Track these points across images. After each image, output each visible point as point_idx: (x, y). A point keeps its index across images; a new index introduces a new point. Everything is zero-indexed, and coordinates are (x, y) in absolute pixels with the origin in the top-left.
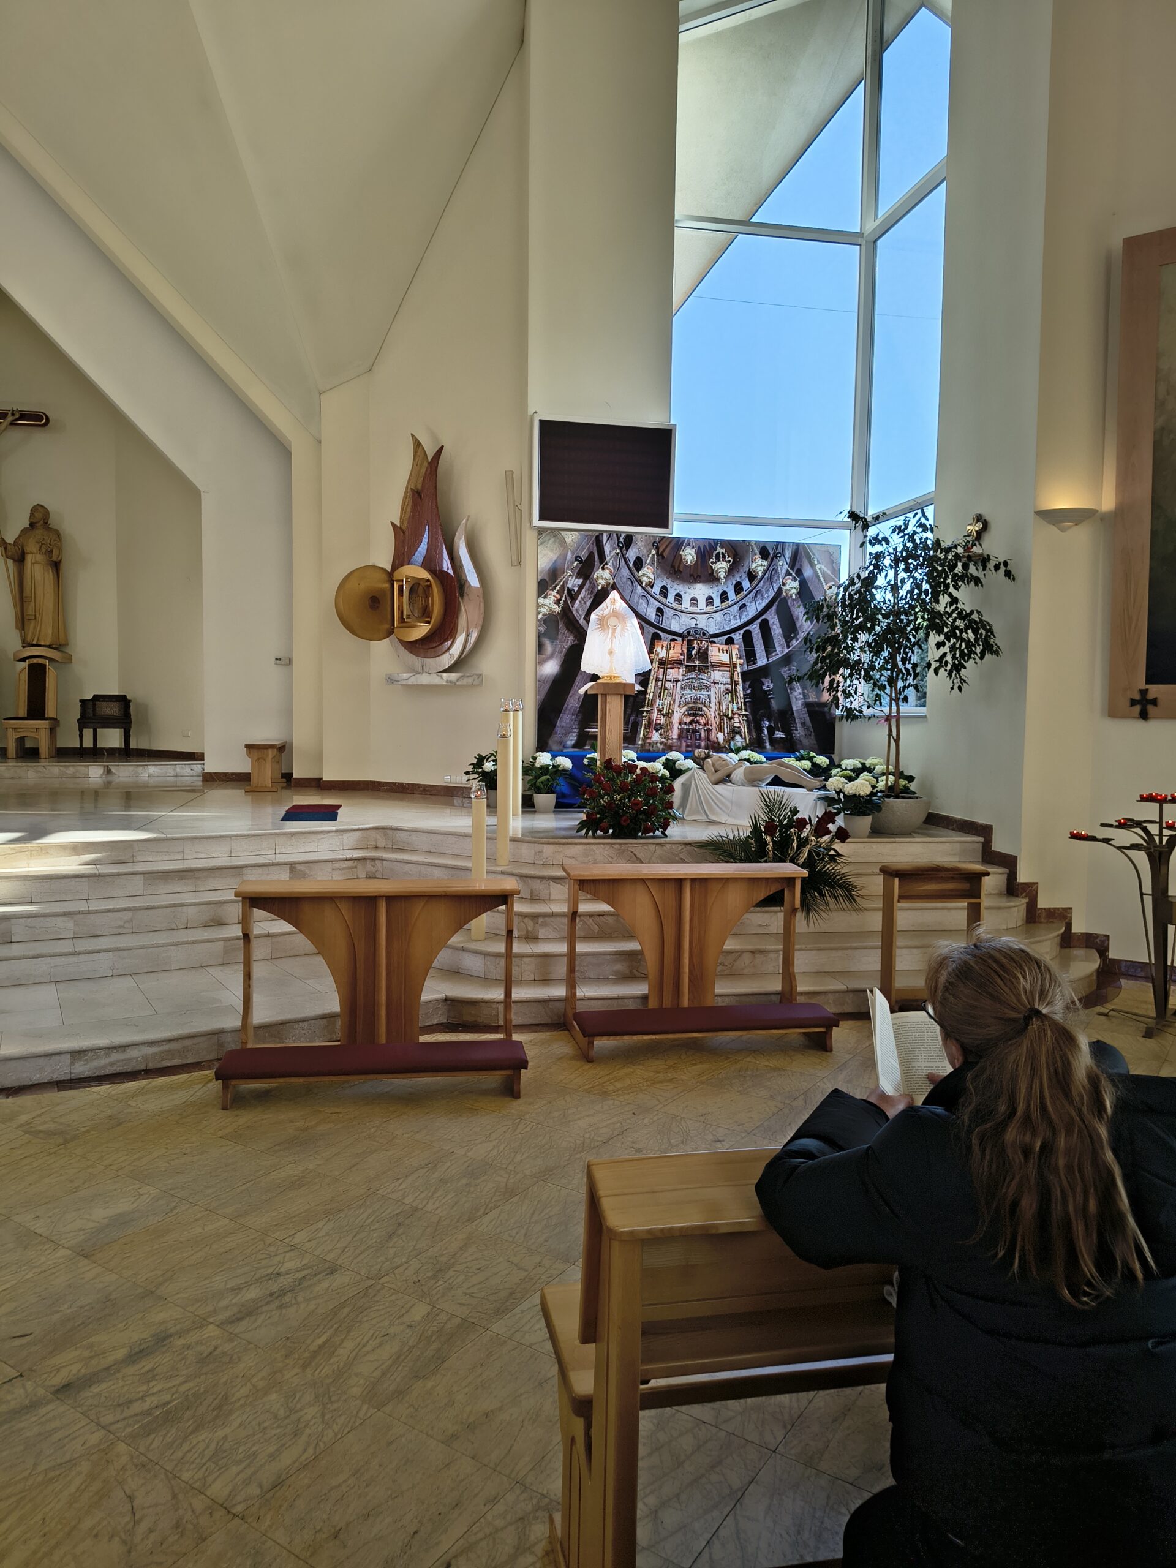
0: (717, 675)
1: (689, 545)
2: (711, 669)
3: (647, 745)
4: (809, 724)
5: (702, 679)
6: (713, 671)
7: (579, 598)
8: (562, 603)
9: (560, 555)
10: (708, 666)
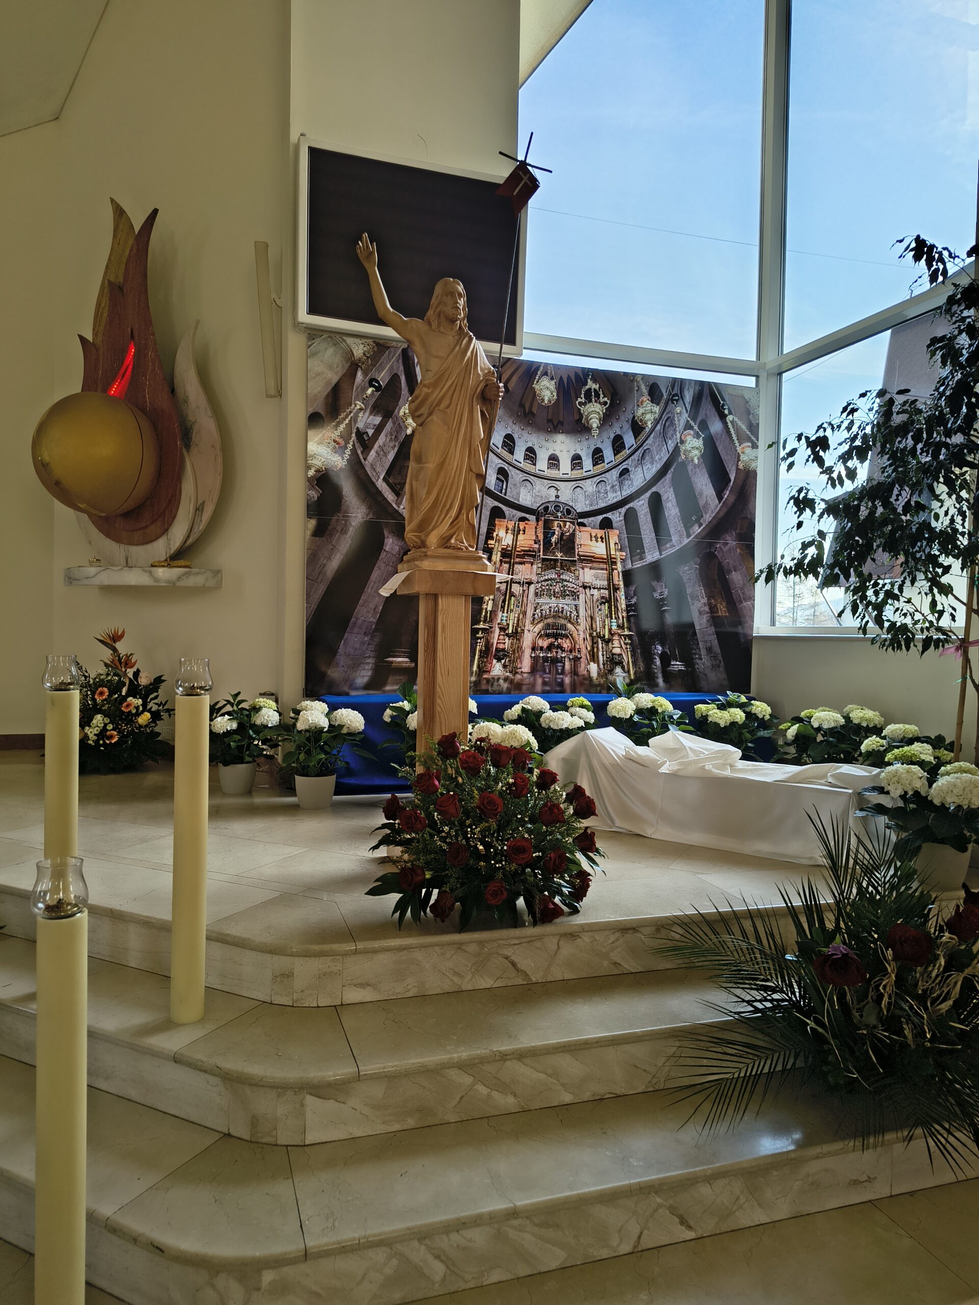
0: (588, 575)
1: (546, 374)
2: (579, 565)
3: (485, 682)
4: (717, 649)
5: (566, 581)
6: (583, 568)
7: (376, 446)
8: (348, 452)
9: (344, 375)
10: (575, 561)
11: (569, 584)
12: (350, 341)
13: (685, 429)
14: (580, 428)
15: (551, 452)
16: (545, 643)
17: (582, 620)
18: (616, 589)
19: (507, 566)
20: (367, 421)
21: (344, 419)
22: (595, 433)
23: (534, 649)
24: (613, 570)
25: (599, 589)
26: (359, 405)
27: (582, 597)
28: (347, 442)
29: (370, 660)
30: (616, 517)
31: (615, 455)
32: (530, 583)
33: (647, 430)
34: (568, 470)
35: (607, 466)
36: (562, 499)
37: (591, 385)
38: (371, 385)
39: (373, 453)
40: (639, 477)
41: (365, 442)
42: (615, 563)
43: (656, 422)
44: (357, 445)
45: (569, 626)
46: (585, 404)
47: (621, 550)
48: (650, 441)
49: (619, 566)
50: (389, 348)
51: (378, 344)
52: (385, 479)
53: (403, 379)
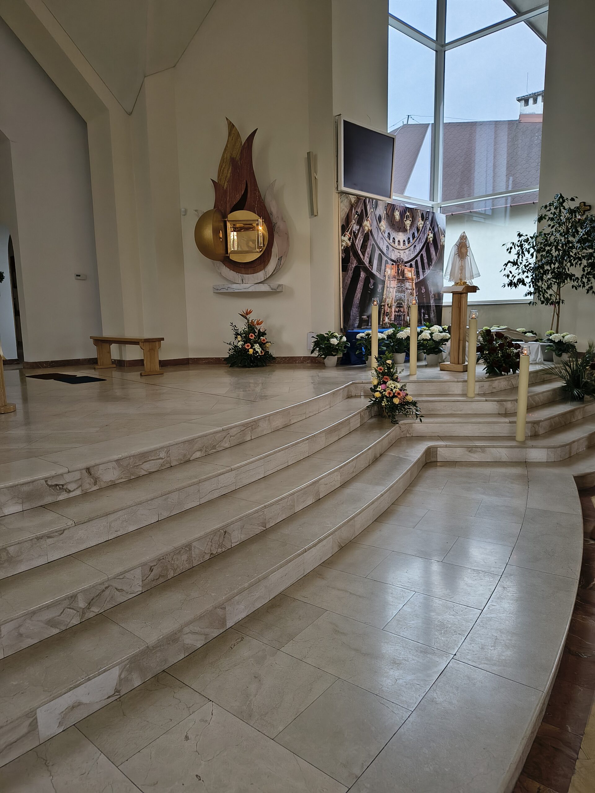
0: (407, 284)
1: (397, 209)
3: (384, 324)
4: (435, 311)
5: (402, 287)
6: (406, 282)
7: (358, 238)
8: (351, 240)
9: (350, 210)
10: (404, 280)
11: (404, 288)
12: (350, 196)
13: (429, 230)
14: (405, 230)
15: (398, 239)
16: (397, 310)
17: (406, 301)
18: (414, 290)
19: (389, 281)
20: (356, 227)
21: (350, 227)
22: (408, 231)
23: (395, 312)
24: (413, 282)
25: (410, 290)
26: (354, 221)
27: (406, 292)
28: (351, 236)
29: (358, 318)
30: (413, 263)
31: (413, 240)
32: (394, 288)
33: (420, 230)
34: (402, 246)
35: (411, 244)
36: (401, 257)
37: (408, 214)
38: (357, 214)
39: (357, 240)
40: (419, 248)
41: (356, 236)
42: (413, 280)
43: (423, 227)
44: (354, 237)
45: (403, 303)
46: (405, 221)
47: (415, 275)
48: (421, 235)
49: (414, 281)
50: (360, 199)
51: (358, 198)
52: (360, 250)
53: (364, 211)
